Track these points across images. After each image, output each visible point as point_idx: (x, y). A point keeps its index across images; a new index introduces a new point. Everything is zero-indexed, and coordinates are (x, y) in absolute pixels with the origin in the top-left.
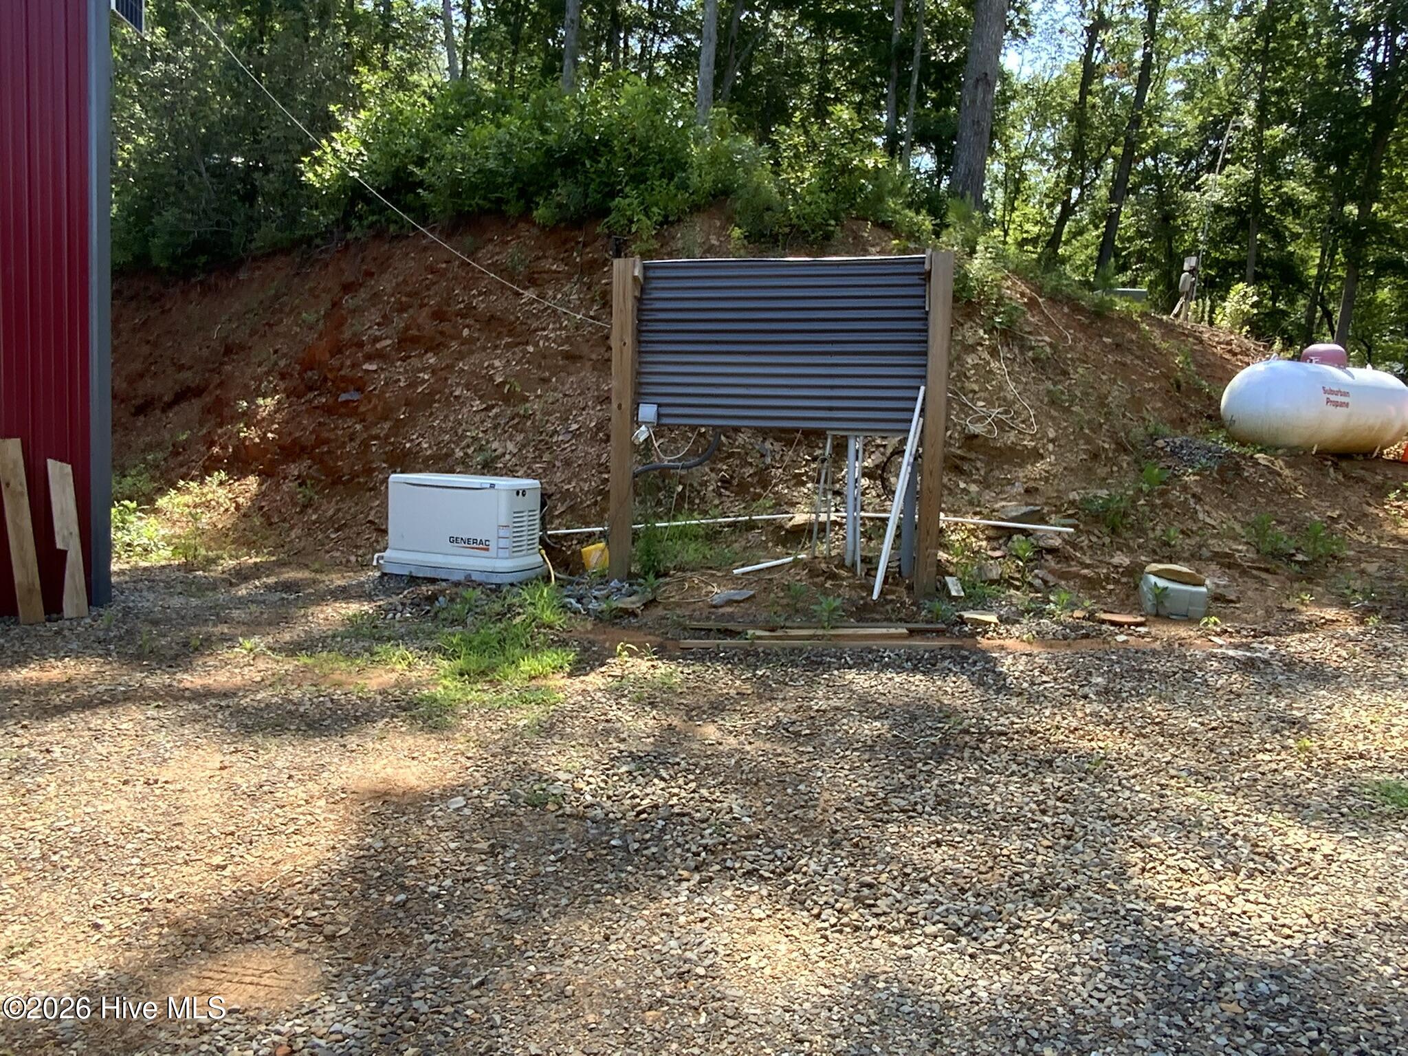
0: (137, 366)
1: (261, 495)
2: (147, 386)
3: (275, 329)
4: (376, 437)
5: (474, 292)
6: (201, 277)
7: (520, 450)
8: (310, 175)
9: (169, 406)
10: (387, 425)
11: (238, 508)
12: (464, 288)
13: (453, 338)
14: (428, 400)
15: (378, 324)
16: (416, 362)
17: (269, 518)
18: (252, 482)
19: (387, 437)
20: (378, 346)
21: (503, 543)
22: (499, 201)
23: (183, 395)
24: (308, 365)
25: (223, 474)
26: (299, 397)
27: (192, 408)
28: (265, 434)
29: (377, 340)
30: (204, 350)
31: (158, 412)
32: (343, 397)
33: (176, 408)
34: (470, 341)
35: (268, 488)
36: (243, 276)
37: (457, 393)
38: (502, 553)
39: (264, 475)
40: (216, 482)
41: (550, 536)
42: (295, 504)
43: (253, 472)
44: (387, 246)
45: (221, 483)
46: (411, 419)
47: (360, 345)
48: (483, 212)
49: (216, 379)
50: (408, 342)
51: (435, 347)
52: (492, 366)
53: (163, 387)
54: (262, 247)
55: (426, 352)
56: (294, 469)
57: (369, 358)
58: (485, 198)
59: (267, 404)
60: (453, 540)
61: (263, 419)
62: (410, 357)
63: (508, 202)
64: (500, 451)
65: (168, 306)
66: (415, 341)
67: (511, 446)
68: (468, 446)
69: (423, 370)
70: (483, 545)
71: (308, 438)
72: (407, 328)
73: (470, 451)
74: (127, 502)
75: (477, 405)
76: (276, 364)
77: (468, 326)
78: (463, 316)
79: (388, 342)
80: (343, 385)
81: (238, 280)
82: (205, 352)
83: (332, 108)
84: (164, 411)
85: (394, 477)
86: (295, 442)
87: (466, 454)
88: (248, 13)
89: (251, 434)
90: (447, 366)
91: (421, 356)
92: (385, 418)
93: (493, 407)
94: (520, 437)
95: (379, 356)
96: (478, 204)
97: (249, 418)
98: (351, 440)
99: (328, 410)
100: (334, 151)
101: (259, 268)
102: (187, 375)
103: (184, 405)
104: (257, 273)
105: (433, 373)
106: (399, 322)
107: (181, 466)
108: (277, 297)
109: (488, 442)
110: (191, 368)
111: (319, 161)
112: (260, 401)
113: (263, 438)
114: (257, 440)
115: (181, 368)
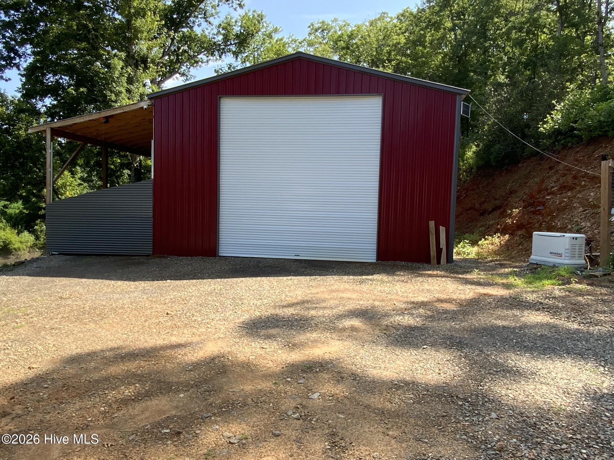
0: (483, 199)
1: (508, 240)
2: (485, 206)
3: (526, 184)
4: (545, 222)
5: (590, 168)
6: (506, 167)
7: (591, 226)
8: (542, 129)
9: (491, 212)
10: (549, 218)
11: (500, 244)
12: (586, 167)
13: (578, 185)
14: (565, 208)
15: (555, 182)
16: (564, 195)
17: (508, 248)
18: (507, 237)
19: (548, 221)
20: (552, 190)
21: (567, 254)
22: (606, 131)
23: (494, 209)
24: (532, 197)
25: (499, 234)
26: (526, 209)
27: (497, 213)
28: (513, 221)
29: (553, 187)
30: (504, 193)
31: (487, 215)
32: (538, 208)
33: (492, 214)
34: (585, 186)
35: (511, 239)
36: (520, 165)
37: (575, 206)
38: (566, 258)
39: (511, 234)
40: (497, 237)
41: (593, 255)
42: (516, 244)
43: (507, 234)
44: (566, 152)
45: (498, 237)
46: (557, 215)
47: (547, 190)
48: (599, 136)
49: (506, 202)
50: (564, 188)
51: (571, 189)
52: (589, 195)
53: (489, 206)
54: (527, 155)
55: (568, 191)
56: (519, 233)
57: (549, 194)
58: (600, 131)
59: (516, 211)
60: (551, 253)
61: (514, 216)
62: (563, 193)
63: (609, 131)
64: (584, 226)
65: (495, 178)
66: (565, 187)
67: (588, 224)
68: (573, 224)
69: (565, 198)
70: (560, 255)
71: (525, 222)
72: (564, 183)
73: (573, 226)
74: (466, 241)
75: (581, 209)
76: (523, 197)
77: (584, 181)
78: (583, 177)
79: (557, 188)
80: (538, 204)
81: (518, 167)
82: (504, 194)
83: (553, 102)
84: (489, 215)
85: (535, 233)
86: (522, 224)
87: (572, 227)
88: (529, 70)
89: (509, 221)
90: (574, 196)
91: (566, 193)
92: (549, 215)
93: (586, 210)
94: (593, 221)
95: (553, 193)
96: (598, 134)
97: (510, 216)
98: (537, 222)
99: (534, 213)
100: (552, 118)
101: (526, 162)
102: (497, 202)
103: (495, 212)
104: (525, 164)
105: (569, 198)
106: (562, 181)
107: (488, 232)
108: (530, 173)
109: (581, 223)
110: (498, 199)
111: (546, 122)
112: (514, 210)
113: (512, 222)
114: (510, 223)
115: (496, 199)
